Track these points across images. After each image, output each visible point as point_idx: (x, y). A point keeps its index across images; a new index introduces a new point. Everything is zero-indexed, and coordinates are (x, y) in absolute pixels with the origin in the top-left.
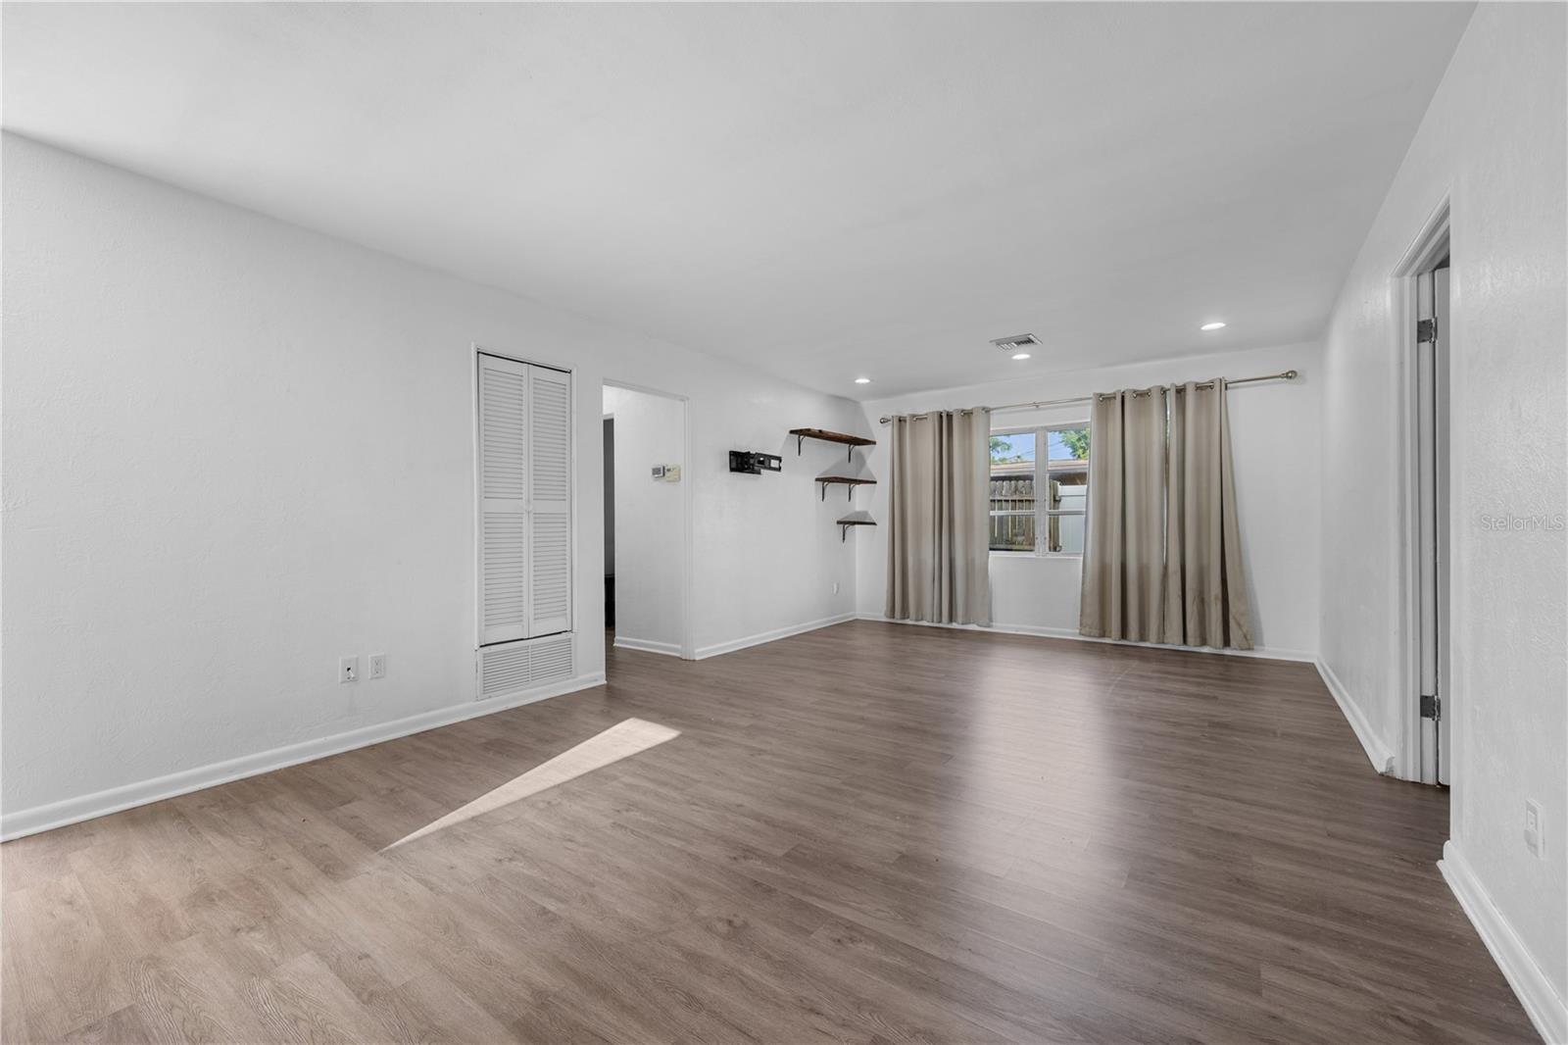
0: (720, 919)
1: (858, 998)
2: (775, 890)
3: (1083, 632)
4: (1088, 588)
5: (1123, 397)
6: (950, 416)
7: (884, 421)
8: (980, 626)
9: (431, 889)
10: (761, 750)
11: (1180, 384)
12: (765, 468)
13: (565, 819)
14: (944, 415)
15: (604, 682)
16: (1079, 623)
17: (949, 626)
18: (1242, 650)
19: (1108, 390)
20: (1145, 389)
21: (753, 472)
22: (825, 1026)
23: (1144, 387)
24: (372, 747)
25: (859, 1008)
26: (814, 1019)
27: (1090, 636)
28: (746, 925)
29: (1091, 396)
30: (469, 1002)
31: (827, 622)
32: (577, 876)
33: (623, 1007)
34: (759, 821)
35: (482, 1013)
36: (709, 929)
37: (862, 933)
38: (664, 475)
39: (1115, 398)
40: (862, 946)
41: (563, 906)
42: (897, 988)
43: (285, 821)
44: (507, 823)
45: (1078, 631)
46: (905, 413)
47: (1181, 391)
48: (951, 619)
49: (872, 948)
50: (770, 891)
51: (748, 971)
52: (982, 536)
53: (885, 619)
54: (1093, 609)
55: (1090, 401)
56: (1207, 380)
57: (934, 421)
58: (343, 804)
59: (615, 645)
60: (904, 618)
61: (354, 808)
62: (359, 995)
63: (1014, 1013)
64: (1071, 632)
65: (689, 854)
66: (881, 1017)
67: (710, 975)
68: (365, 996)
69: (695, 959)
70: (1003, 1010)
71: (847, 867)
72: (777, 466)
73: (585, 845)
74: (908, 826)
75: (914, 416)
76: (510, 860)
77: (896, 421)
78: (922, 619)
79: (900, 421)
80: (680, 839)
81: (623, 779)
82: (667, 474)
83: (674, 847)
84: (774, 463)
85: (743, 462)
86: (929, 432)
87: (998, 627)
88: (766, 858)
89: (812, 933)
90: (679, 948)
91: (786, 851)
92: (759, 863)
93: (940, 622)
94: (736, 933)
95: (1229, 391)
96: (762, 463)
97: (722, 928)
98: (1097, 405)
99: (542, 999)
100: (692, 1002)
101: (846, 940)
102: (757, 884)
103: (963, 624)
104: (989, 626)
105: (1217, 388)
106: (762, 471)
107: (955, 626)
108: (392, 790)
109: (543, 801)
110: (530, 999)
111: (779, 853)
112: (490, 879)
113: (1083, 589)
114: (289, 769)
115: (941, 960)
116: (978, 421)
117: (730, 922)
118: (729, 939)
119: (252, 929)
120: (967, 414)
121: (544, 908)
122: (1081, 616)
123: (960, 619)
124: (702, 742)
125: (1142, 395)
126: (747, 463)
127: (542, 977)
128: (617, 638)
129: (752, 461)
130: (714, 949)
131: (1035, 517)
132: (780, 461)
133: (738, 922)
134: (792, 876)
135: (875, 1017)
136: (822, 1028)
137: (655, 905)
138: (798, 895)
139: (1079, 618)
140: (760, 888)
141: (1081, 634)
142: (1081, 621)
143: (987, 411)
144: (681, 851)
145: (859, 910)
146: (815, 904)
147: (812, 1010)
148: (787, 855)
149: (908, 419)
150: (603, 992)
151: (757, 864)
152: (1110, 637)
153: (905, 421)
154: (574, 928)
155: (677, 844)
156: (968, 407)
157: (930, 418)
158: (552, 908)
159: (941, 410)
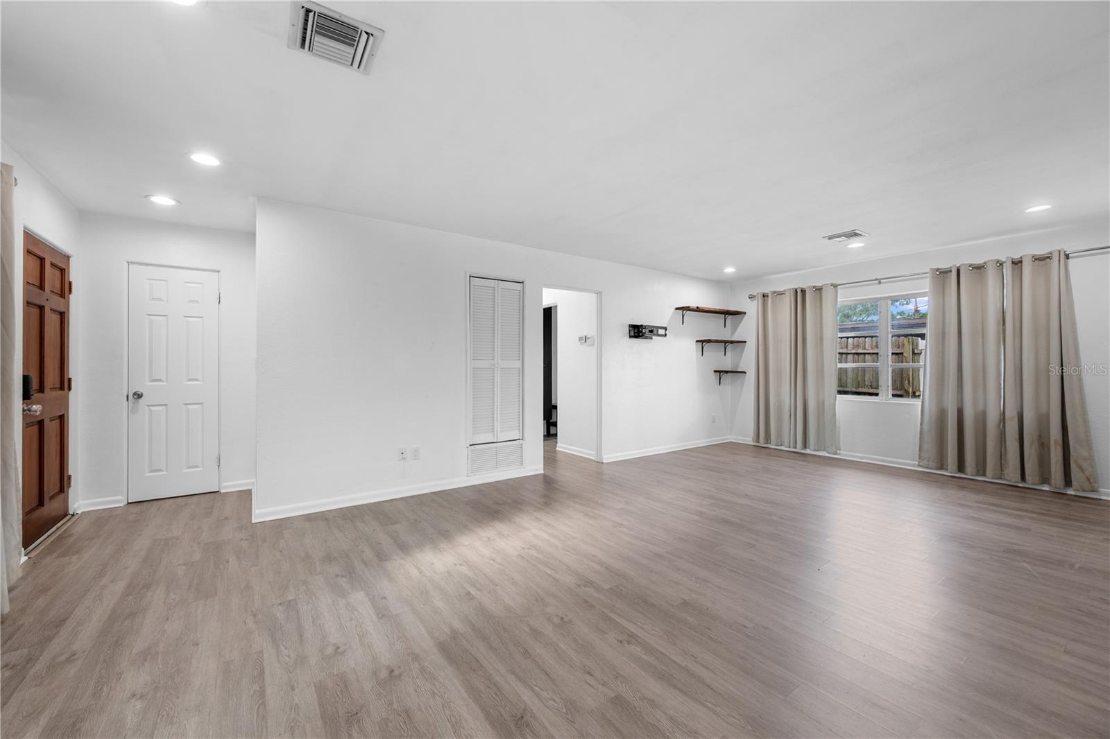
0: (557, 616)
1: (618, 673)
2: (595, 607)
3: (921, 464)
4: (926, 427)
5: (958, 271)
6: (803, 291)
7: (751, 297)
8: (829, 453)
9: (420, 573)
10: (622, 525)
11: (1017, 256)
12: (654, 335)
13: (494, 548)
14: (799, 291)
15: (542, 472)
16: (918, 456)
17: (803, 451)
18: (1084, 491)
19: (944, 265)
20: (982, 262)
21: (646, 338)
22: (592, 682)
23: (979, 261)
24: (413, 497)
25: (616, 678)
26: (588, 678)
27: (927, 468)
28: (570, 622)
29: (928, 271)
30: (422, 628)
31: (706, 442)
32: (490, 579)
33: (491, 648)
34: (602, 566)
35: (426, 635)
36: (549, 619)
37: (637, 640)
38: (586, 341)
39: (951, 271)
40: (633, 647)
41: (478, 593)
42: (644, 674)
43: (367, 529)
44: (466, 545)
45: (917, 463)
46: (768, 290)
47: (1017, 263)
48: (805, 446)
49: (639, 649)
50: (592, 606)
51: (562, 645)
52: (831, 383)
53: (752, 443)
54: (930, 446)
55: (928, 275)
56: (1046, 252)
57: (790, 296)
58: (392, 524)
59: (557, 449)
60: (767, 443)
61: (397, 527)
62: (378, 614)
63: (712, 704)
64: (911, 464)
65: (554, 578)
66: (627, 686)
67: (540, 643)
68: (380, 616)
69: (536, 633)
70: (706, 701)
71: (645, 602)
72: (664, 333)
73: (500, 564)
74: (698, 585)
75: (775, 292)
76: (461, 565)
77: (760, 297)
78: (781, 445)
79: (764, 296)
80: (552, 569)
81: (533, 531)
82: (588, 341)
83: (546, 573)
84: (661, 332)
85: (637, 332)
86: (787, 304)
87: (844, 454)
88: (598, 588)
89: (606, 634)
90: (529, 625)
91: (610, 586)
92: (592, 590)
93: (796, 448)
94: (563, 624)
95: (1070, 261)
96: (651, 331)
97: (556, 620)
98: (933, 277)
99: (455, 635)
100: (526, 653)
101: (625, 642)
102: (586, 601)
103: (815, 450)
104: (836, 454)
105: (1055, 258)
106: (654, 337)
107: (808, 451)
108: (416, 520)
109: (486, 537)
110: (449, 634)
111: (607, 586)
112: (448, 573)
113: (921, 429)
114: (374, 504)
115: (680, 666)
116: (827, 295)
117: (562, 618)
118: (559, 627)
119: (343, 576)
120: (819, 290)
121: (469, 592)
122: (920, 450)
123: (812, 447)
124: (586, 515)
125: (979, 268)
126: (641, 332)
127: (457, 624)
128: (558, 445)
129: (644, 331)
130: (548, 630)
131: (879, 369)
132: (666, 330)
133: (566, 619)
134: (609, 601)
135: (624, 685)
136: (591, 683)
137: (525, 602)
138: (607, 612)
139: (918, 453)
140: (587, 604)
141: (919, 465)
142: (919, 455)
143: (835, 286)
144: (549, 575)
145: (641, 628)
146: (616, 619)
147: (588, 673)
148: (611, 589)
149: (769, 295)
150: (484, 638)
151: (591, 591)
152: (947, 470)
153: (768, 296)
154: (480, 604)
155: (549, 572)
156: (819, 284)
157: (787, 293)
158: (472, 592)
159: (796, 287)
